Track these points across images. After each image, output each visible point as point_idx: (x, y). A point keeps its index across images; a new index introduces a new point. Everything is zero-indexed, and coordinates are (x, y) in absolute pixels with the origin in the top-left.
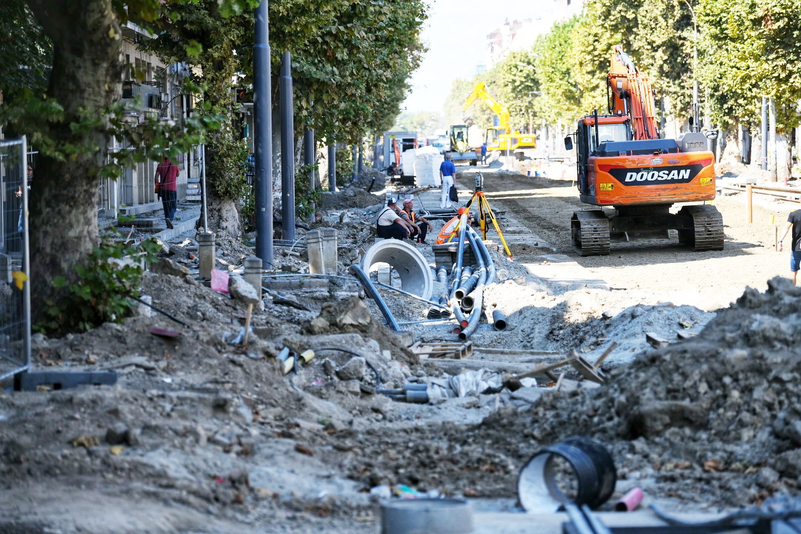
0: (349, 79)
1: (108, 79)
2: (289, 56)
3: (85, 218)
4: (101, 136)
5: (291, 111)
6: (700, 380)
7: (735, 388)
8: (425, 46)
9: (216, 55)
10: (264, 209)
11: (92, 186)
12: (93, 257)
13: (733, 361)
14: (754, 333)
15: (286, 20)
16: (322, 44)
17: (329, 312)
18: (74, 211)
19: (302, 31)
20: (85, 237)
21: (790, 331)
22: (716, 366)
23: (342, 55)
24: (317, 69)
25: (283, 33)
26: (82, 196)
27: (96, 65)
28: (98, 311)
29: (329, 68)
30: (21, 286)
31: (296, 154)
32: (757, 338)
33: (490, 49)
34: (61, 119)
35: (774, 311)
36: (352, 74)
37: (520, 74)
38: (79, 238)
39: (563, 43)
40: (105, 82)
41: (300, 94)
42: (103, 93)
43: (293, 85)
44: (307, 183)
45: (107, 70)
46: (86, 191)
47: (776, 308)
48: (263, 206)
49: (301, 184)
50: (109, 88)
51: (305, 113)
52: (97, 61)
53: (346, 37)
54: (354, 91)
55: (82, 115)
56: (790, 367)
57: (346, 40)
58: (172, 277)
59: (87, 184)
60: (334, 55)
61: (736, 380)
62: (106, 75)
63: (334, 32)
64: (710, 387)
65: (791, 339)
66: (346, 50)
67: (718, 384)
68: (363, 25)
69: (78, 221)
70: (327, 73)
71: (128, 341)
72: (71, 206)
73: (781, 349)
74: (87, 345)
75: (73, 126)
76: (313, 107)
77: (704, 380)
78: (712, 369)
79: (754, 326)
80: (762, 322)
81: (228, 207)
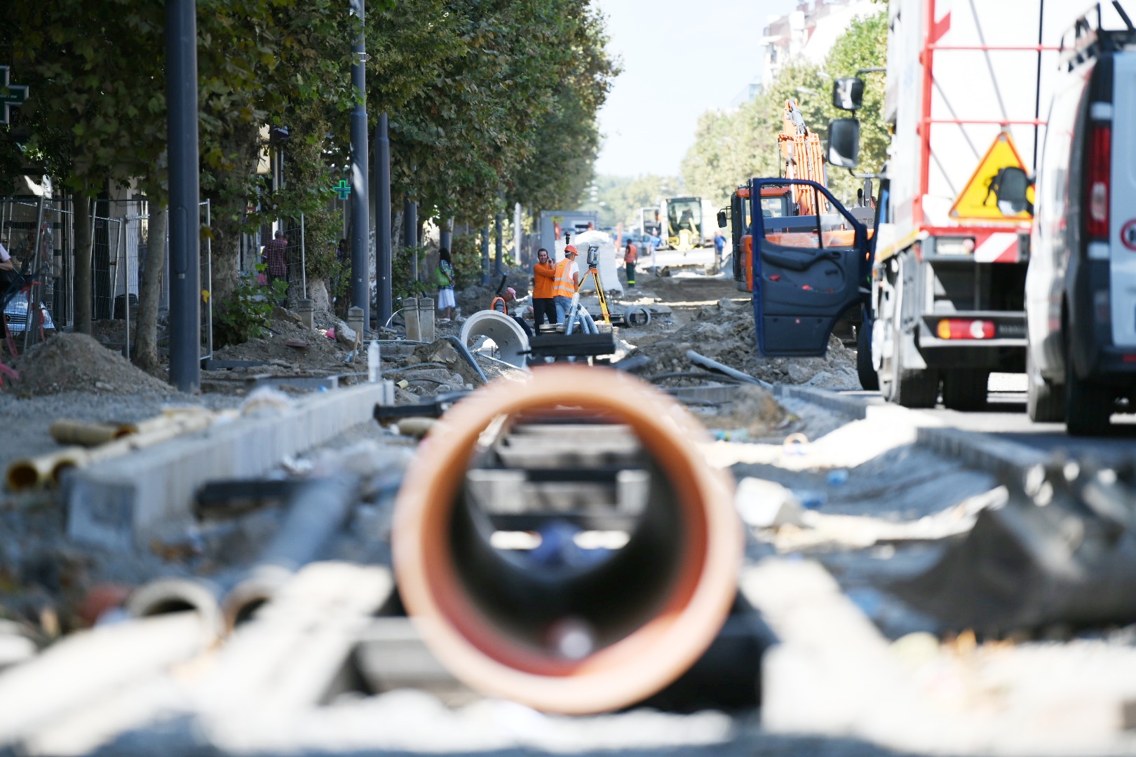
0: (457, 142)
1: (248, 156)
2: (386, 116)
3: (229, 264)
4: (241, 200)
5: (388, 181)
6: (659, 363)
7: (679, 366)
8: (615, 66)
9: (305, 117)
10: (360, 280)
11: (234, 240)
12: (236, 294)
13: (680, 350)
14: (699, 333)
15: (384, 79)
16: (425, 99)
17: (421, 352)
18: (220, 259)
19: (400, 91)
20: (229, 279)
21: (722, 332)
22: (670, 353)
23: (449, 113)
24: (419, 130)
25: (379, 92)
26: (226, 247)
27: (238, 146)
28: (241, 335)
29: (433, 128)
30: (206, 300)
31: (393, 235)
32: (700, 337)
33: (769, 56)
34: (213, 188)
35: (718, 321)
36: (460, 136)
37: (804, 108)
38: (224, 280)
39: (868, 55)
40: (245, 159)
41: (399, 157)
42: (244, 167)
43: (391, 145)
44: (407, 271)
45: (248, 149)
46: (229, 243)
47: (719, 319)
48: (359, 277)
49: (400, 271)
50: (248, 163)
51: (406, 180)
52: (239, 142)
53: (453, 92)
54: (463, 156)
55: (228, 185)
56: (716, 353)
57: (454, 95)
58: (287, 322)
59: (230, 238)
60: (439, 112)
61: (681, 361)
62: (247, 153)
63: (440, 86)
64: (665, 366)
65: (721, 337)
66: (454, 106)
67: (669, 364)
68: (474, 78)
69: (224, 267)
70: (431, 134)
71: (269, 351)
72: (218, 255)
73: (713, 342)
74: (240, 353)
75: (221, 192)
76: (416, 173)
77: (661, 362)
78: (667, 355)
79: (700, 330)
80: (706, 327)
81: (317, 287)
